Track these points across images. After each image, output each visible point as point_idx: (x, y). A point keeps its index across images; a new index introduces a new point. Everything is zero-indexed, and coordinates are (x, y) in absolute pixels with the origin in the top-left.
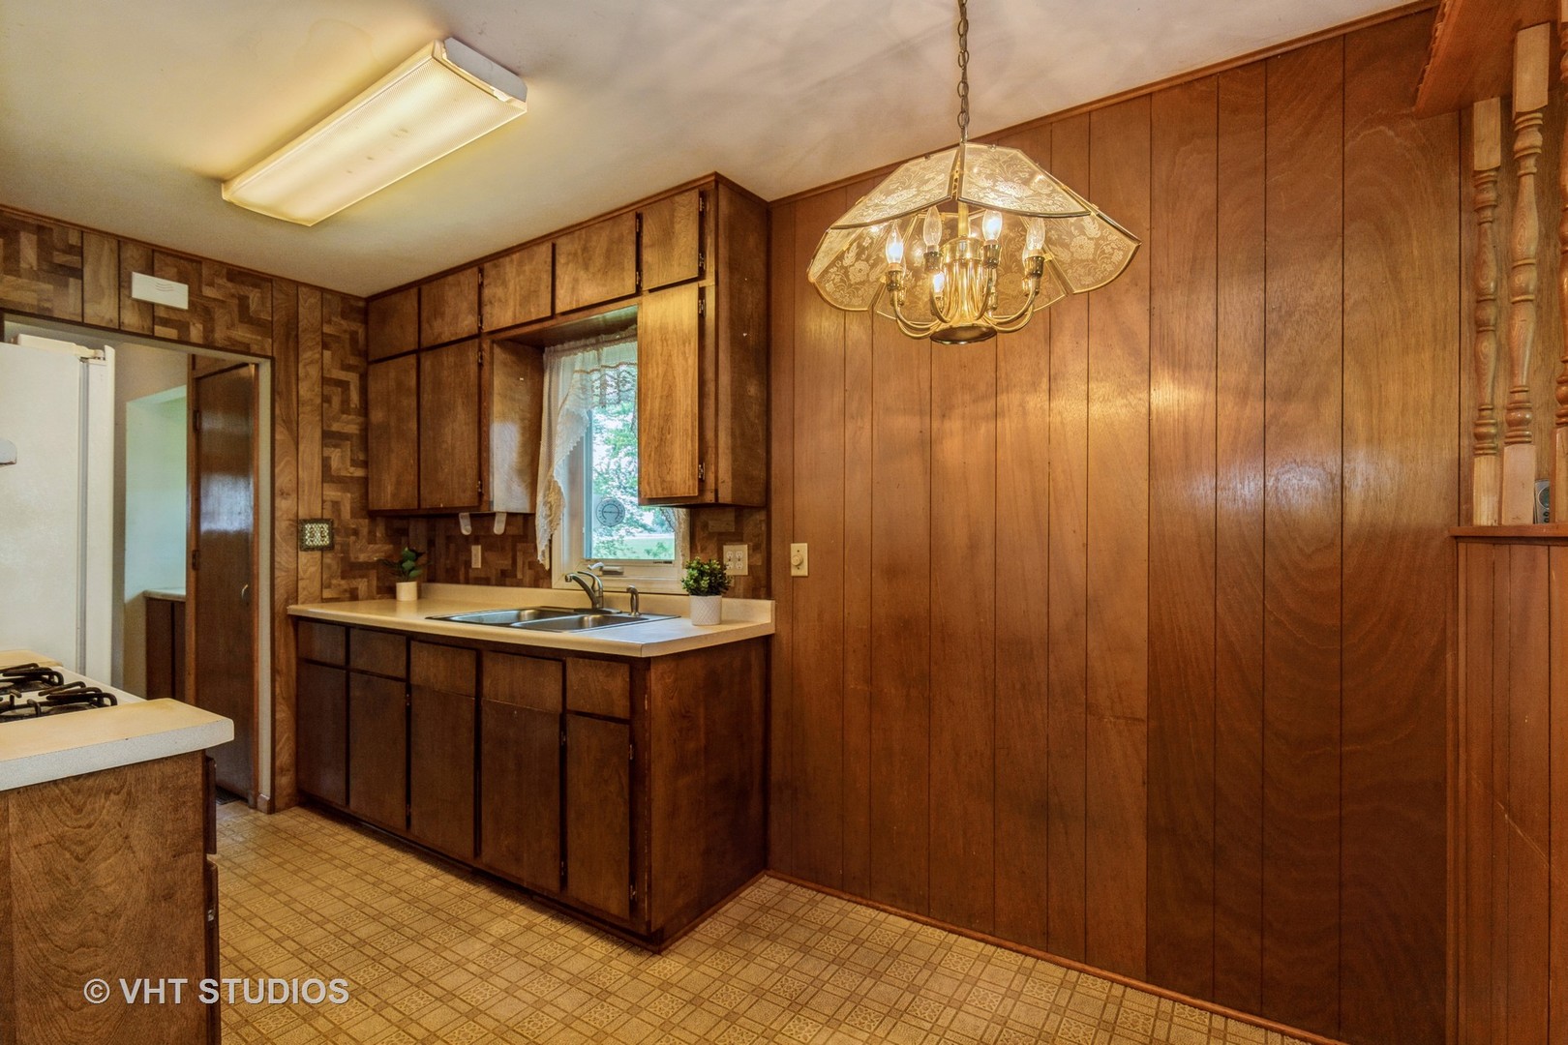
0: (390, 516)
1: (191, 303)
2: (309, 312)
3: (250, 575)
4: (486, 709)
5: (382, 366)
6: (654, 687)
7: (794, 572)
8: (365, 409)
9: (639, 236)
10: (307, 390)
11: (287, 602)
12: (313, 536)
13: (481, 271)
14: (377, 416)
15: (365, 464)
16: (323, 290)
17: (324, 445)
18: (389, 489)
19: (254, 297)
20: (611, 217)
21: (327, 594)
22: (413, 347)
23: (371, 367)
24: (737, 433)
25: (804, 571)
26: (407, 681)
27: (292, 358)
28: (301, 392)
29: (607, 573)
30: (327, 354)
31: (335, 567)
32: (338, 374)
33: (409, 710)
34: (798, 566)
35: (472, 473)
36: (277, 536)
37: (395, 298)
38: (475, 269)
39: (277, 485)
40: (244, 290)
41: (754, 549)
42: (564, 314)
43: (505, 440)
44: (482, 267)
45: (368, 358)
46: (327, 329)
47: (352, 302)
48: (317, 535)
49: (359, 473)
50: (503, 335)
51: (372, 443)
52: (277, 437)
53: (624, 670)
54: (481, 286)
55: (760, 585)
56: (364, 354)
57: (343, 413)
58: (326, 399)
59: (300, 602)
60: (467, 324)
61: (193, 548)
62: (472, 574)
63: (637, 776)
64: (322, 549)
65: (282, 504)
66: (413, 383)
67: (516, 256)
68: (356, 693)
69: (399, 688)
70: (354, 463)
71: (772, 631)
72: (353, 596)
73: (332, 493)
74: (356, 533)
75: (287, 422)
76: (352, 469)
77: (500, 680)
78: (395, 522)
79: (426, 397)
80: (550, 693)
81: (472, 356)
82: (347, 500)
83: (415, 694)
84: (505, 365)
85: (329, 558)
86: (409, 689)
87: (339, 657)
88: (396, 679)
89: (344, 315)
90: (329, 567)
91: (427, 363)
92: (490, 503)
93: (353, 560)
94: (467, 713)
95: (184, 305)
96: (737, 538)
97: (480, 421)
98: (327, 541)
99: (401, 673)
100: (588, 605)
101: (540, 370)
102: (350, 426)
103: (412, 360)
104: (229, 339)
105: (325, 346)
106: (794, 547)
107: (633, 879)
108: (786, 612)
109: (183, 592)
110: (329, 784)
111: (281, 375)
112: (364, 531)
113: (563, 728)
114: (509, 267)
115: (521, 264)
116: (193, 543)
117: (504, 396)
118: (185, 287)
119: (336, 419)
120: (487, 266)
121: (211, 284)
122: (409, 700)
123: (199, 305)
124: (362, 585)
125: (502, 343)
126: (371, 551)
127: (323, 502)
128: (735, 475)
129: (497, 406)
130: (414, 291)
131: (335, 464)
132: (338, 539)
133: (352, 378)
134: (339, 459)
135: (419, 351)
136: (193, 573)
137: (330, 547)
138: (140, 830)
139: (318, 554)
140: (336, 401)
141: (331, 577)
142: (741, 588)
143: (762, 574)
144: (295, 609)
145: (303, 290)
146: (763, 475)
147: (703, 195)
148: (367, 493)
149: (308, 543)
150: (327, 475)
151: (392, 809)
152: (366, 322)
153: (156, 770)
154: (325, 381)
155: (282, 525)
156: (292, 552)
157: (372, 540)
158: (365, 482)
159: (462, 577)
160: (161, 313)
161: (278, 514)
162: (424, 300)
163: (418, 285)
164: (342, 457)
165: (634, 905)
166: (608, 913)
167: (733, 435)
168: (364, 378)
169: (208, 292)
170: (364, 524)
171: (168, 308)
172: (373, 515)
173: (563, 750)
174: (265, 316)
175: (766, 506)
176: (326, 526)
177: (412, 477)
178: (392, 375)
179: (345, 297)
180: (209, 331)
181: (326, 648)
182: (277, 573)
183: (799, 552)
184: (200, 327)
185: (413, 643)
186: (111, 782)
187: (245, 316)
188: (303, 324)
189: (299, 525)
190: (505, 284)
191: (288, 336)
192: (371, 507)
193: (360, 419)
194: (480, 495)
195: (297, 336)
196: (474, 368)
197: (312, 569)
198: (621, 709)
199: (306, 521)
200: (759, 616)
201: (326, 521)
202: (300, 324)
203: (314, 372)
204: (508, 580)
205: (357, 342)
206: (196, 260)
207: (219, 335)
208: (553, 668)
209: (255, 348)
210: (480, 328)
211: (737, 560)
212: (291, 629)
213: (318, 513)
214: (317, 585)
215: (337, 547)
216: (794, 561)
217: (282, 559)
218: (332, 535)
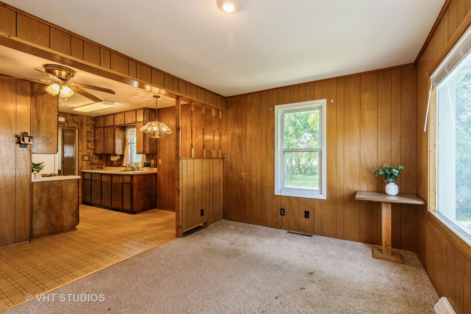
0: (99, 155)
1: (65, 120)
2: (85, 119)
3: (74, 165)
4: (113, 183)
5: (98, 129)
6: (134, 179)
7: (160, 164)
8: (95, 136)
9: (136, 114)
10: (84, 133)
11: (81, 170)
12: (85, 158)
13: (114, 115)
14: (97, 137)
15: (95, 146)
16: (87, 116)
17: (87, 143)
18: (99, 150)
19: (75, 118)
20: (133, 110)
21: (88, 168)
22: (103, 126)
23: (96, 129)
24: (150, 143)
25: (161, 164)
26: (101, 181)
27: (82, 128)
28: (83, 134)
29: (136, 164)
30: (88, 127)
31: (89, 164)
32: (90, 130)
33: (101, 185)
34: (160, 163)
35: (113, 148)
36: (79, 158)
37: (100, 118)
38: (113, 115)
39: (79, 150)
40: (74, 117)
41: (155, 161)
42: (126, 124)
43: (119, 142)
44: (114, 114)
45: (95, 128)
46: (88, 123)
47: (92, 117)
48: (86, 158)
49: (94, 147)
50: (118, 126)
51: (96, 142)
52: (79, 142)
53: (130, 176)
54: (114, 118)
55: (155, 166)
56: (94, 126)
57: (91, 137)
58: (88, 135)
59: (83, 169)
60: (112, 124)
61: (63, 160)
62: (114, 165)
63: (132, 190)
64: (87, 160)
65: (80, 153)
66: (103, 132)
67: (119, 114)
68: (93, 184)
69: (100, 182)
70: (93, 146)
71: (157, 172)
72: (92, 169)
73: (89, 151)
74: (93, 158)
75: (81, 139)
76: (92, 147)
77: (115, 179)
78: (101, 156)
79: (105, 135)
80: (121, 181)
81: (113, 129)
82: (91, 152)
83: (102, 183)
84: (118, 130)
85: (88, 162)
86: (101, 182)
87: (90, 178)
88: (100, 181)
89: (91, 120)
90: (88, 163)
91: (105, 129)
92: (116, 153)
93: (92, 162)
94: (110, 185)
95: (64, 121)
96: (152, 159)
97: (114, 140)
98: (88, 159)
99: (100, 180)
100: (131, 170)
101: (125, 131)
102: (92, 139)
103: (103, 128)
104: (71, 126)
105: (87, 126)
106: (160, 160)
107: (131, 204)
108: (158, 170)
109: (61, 169)
110: (88, 200)
111: (80, 131)
112: (94, 157)
113: (123, 185)
114: (118, 115)
115: (120, 115)
116: (63, 159)
117: (118, 135)
118: (64, 118)
119: (89, 138)
120: (115, 115)
121: (68, 117)
122: (101, 184)
123: (67, 121)
124: (94, 167)
125: (118, 127)
126: (96, 161)
127: (87, 152)
128: (150, 150)
129: (117, 137)
130: (103, 117)
131: (89, 146)
132: (90, 159)
133: (92, 131)
134: (90, 145)
135: (104, 127)
136: (62, 165)
137: (88, 160)
138: (73, 185)
139: (86, 161)
140: (89, 135)
141: (89, 165)
142: (153, 166)
143: (156, 164)
144: (82, 171)
145: (84, 116)
146: (156, 149)
147: (144, 110)
148: (95, 151)
149: (84, 159)
150: (88, 148)
151: (99, 202)
152: (95, 121)
153: (74, 180)
154: (87, 132)
155: (80, 156)
156: (82, 161)
157: (96, 159)
158: (95, 149)
159: (112, 166)
160: (60, 123)
161: (79, 155)
162: (105, 119)
163: (104, 116)
164: (91, 145)
165: (131, 208)
166: (128, 210)
167: (149, 144)
168: (94, 131)
169: (68, 118)
170: (94, 156)
171: (61, 122)
172: (96, 155)
173: (123, 188)
174: (77, 121)
175: (156, 154)
176: (88, 157)
177: (103, 148)
178: (100, 131)
179: (91, 117)
180: (68, 125)
181: (88, 177)
182: (79, 165)
183: (160, 161)
184: (67, 124)
185: (102, 175)
186: (70, 180)
187: (74, 122)
188: (84, 122)
189: (83, 156)
190: (118, 118)
191: (81, 124)
192: (96, 153)
193: (94, 138)
194: (114, 152)
195: (83, 124)
196: (113, 131)
197: (85, 164)
198: (130, 182)
199: (84, 156)
200: (155, 170)
201: (88, 156)
202: (83, 122)
203: (86, 130)
204: (120, 166)
205: (93, 124)
206: (66, 113)
207: (70, 125)
208: (122, 177)
209: (75, 127)
210: (114, 125)
211: (153, 162)
212: (81, 174)
213: (86, 154)
214: (86, 166)
215: (90, 160)
216: (159, 162)
217: (80, 162)
218: (89, 158)
